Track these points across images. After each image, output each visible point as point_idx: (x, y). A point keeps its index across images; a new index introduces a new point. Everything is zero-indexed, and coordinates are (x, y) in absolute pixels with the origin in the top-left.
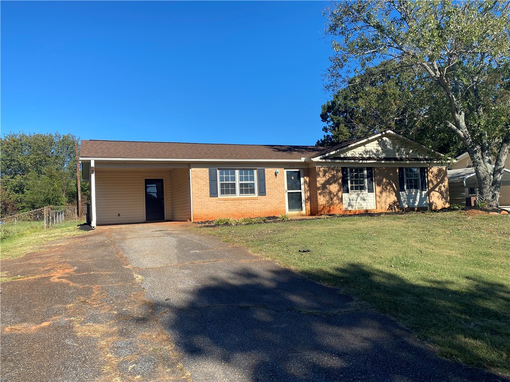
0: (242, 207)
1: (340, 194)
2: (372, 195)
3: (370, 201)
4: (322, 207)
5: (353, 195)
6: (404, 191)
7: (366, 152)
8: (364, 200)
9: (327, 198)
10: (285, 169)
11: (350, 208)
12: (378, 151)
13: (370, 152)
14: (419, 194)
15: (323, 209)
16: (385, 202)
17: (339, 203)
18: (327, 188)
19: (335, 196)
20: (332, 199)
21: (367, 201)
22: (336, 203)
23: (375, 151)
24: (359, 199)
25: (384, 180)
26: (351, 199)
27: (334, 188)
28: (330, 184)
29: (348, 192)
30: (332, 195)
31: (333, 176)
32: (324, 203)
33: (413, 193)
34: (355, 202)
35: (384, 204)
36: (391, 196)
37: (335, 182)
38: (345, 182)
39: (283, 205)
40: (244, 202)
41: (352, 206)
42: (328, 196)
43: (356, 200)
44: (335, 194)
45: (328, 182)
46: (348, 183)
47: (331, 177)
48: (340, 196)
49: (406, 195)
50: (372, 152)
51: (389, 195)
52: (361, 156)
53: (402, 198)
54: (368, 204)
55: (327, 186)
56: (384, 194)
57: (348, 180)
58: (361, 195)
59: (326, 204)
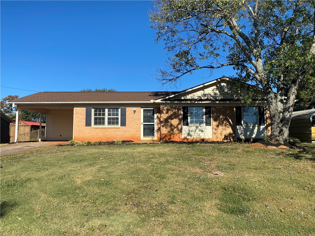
0: (108, 133)
1: (180, 127)
2: (209, 128)
3: (208, 132)
4: (164, 135)
5: (192, 127)
6: (241, 125)
7: (205, 95)
8: (202, 131)
9: (169, 129)
10: (141, 108)
11: (189, 137)
12: (215, 94)
13: (208, 94)
14: (256, 128)
15: (164, 137)
16: (221, 134)
17: (178, 133)
18: (168, 122)
19: (175, 128)
20: (172, 130)
21: (205, 132)
22: (176, 133)
23: (212, 94)
24: (198, 130)
25: (221, 117)
26: (190, 130)
27: (175, 122)
28: (172, 119)
29: (187, 125)
30: (173, 127)
31: (175, 113)
32: (166, 132)
33: (251, 127)
34: (194, 132)
35: (220, 135)
36: (227, 128)
37: (176, 117)
38: (185, 118)
39: (139, 133)
40: (110, 130)
41: (191, 136)
42: (169, 128)
43: (195, 131)
44: (176, 126)
45: (171, 118)
46: (187, 119)
47: (173, 114)
48: (180, 128)
49: (243, 128)
50: (210, 95)
51: (225, 128)
52: (199, 98)
53: (239, 131)
54: (206, 134)
55: (169, 120)
56: (220, 127)
57: (188, 116)
58: (199, 128)
59: (167, 133)
